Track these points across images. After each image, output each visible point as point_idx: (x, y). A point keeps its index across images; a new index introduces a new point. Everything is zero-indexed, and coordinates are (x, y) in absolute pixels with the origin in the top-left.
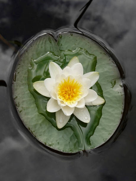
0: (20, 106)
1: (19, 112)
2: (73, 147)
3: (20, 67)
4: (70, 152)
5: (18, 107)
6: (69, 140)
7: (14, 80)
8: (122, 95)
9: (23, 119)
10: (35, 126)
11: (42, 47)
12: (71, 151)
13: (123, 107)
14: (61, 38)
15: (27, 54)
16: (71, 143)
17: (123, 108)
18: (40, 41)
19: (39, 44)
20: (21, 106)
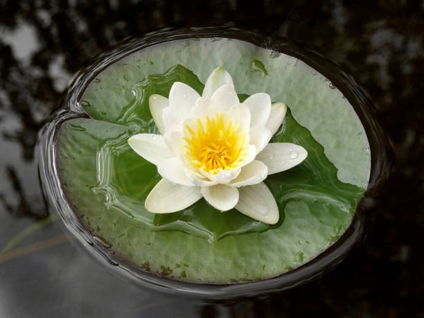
0: (171, 269)
1: (183, 279)
2: (336, 220)
3: (88, 218)
4: (342, 232)
5: (171, 275)
6: (316, 219)
7: (108, 246)
8: (295, 65)
9: (202, 280)
10: (236, 265)
11: (80, 152)
12: (340, 229)
13: (321, 78)
14: (89, 105)
15: (71, 189)
16: (323, 219)
17: (324, 78)
18: (65, 148)
19: (68, 154)
20: (172, 266)
